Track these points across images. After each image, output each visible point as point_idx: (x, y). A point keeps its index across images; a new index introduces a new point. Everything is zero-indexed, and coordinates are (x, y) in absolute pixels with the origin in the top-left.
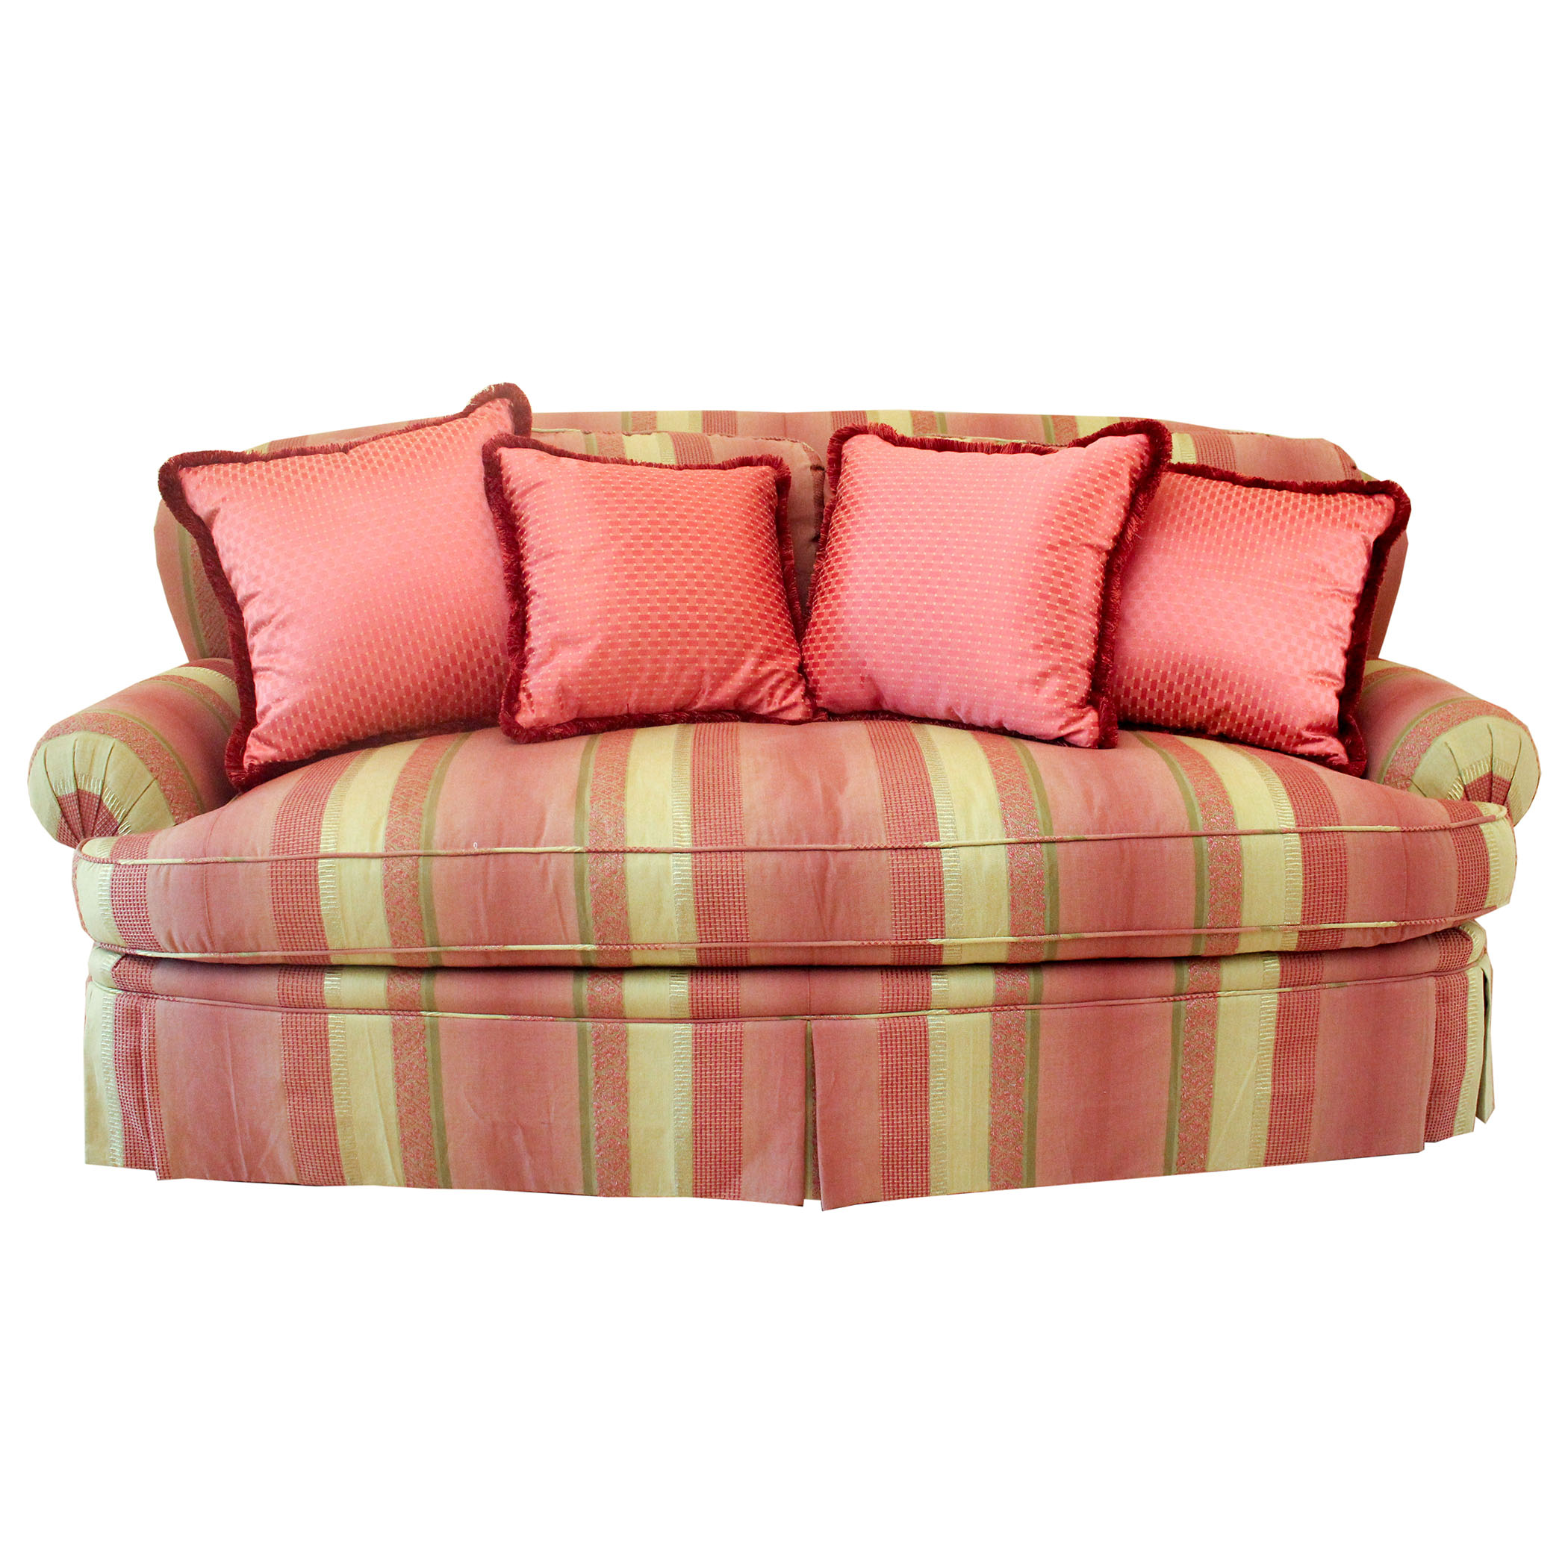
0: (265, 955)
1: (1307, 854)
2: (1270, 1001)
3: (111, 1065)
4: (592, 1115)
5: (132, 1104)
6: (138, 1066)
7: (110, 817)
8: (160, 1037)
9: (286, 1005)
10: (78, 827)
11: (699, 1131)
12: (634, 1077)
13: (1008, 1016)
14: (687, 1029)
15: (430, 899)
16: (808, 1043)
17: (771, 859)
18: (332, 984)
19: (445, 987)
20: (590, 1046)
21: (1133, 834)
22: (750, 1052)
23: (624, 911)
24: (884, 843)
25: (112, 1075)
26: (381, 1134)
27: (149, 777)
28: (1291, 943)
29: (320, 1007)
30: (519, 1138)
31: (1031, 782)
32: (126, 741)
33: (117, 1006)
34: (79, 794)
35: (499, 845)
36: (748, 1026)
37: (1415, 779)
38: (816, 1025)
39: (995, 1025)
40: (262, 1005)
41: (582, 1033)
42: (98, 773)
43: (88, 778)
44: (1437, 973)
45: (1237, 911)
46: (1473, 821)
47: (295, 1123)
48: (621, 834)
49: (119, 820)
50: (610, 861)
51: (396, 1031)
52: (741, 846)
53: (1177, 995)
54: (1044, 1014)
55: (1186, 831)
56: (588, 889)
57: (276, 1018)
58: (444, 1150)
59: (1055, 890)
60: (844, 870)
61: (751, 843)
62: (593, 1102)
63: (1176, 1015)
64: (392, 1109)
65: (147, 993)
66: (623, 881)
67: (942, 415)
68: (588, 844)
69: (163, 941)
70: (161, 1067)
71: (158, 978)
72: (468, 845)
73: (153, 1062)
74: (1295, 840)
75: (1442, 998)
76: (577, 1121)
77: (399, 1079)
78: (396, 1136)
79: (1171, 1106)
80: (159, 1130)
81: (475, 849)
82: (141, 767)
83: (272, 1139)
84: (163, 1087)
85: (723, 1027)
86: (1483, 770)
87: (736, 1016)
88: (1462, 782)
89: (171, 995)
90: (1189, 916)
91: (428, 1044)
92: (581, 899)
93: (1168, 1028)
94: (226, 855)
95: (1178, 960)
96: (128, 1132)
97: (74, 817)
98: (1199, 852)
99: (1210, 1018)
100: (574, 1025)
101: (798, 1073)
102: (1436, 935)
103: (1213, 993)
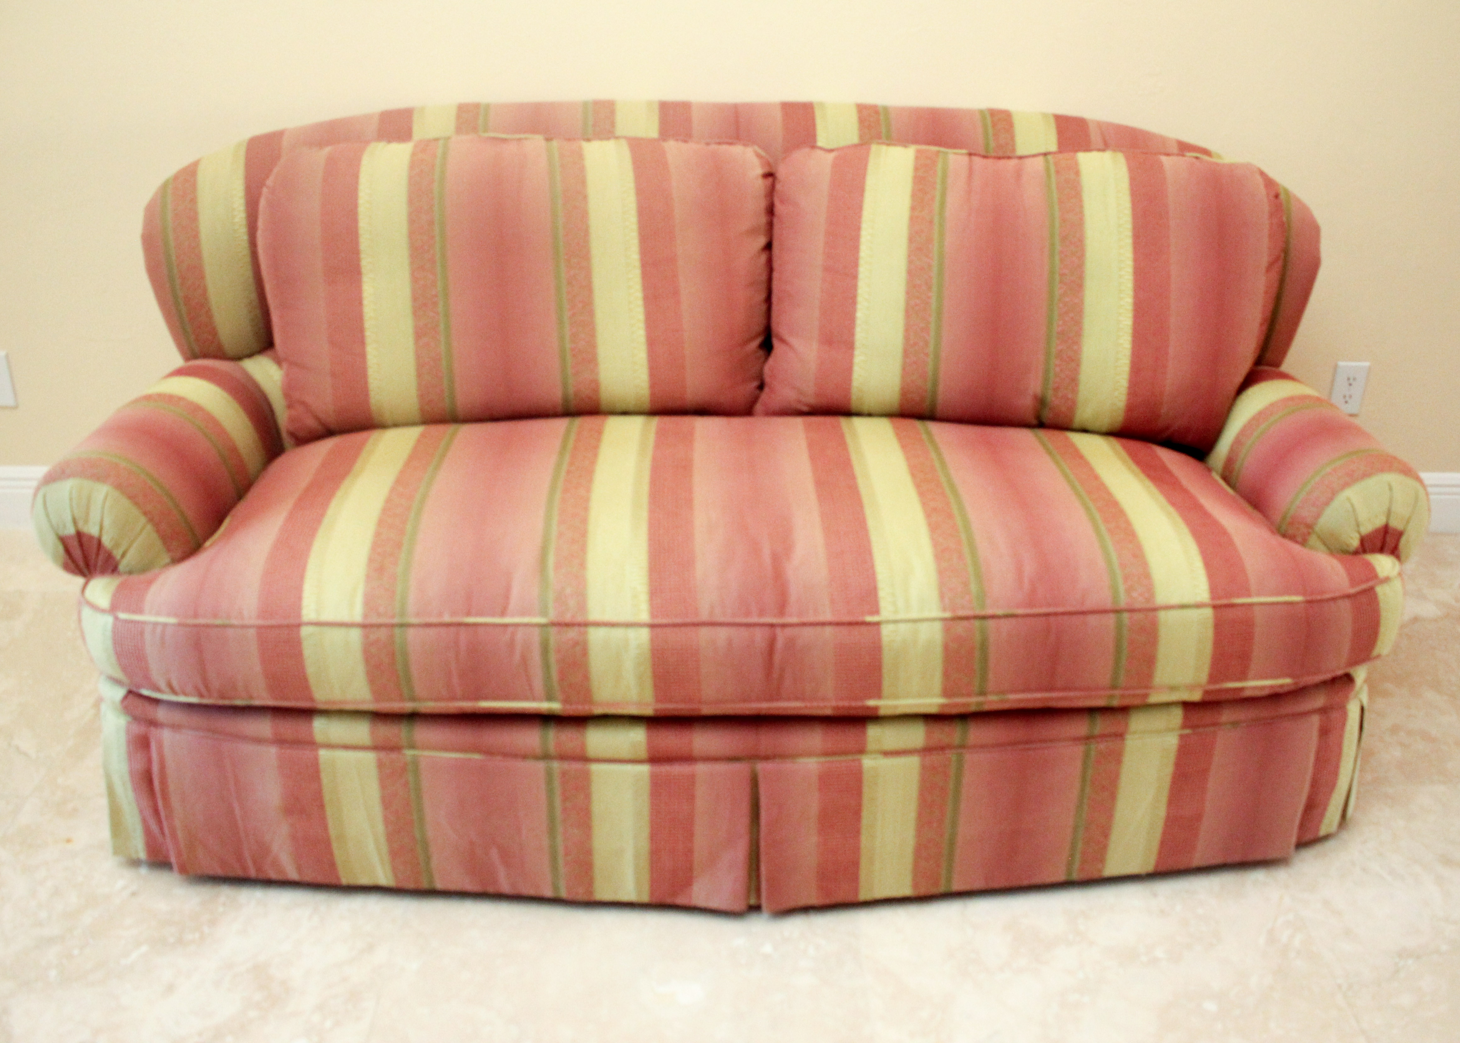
0: (257, 703)
1: (1218, 626)
2: (1172, 741)
3: (127, 778)
4: (559, 839)
5: (148, 813)
6: (150, 781)
7: (109, 557)
8: (170, 763)
9: (280, 741)
10: (81, 564)
11: (655, 854)
12: (598, 807)
13: (936, 758)
14: (645, 769)
15: (406, 665)
16: (754, 782)
17: (723, 634)
18: (320, 727)
19: (423, 733)
20: (557, 784)
21: (1060, 609)
22: (701, 792)
23: (586, 677)
24: (828, 617)
25: (129, 786)
26: (371, 847)
27: (143, 520)
28: (1196, 696)
29: (312, 744)
30: (494, 854)
31: (966, 550)
32: (119, 487)
33: (128, 731)
34: (79, 535)
35: (469, 614)
36: (701, 769)
37: (1317, 529)
38: (761, 767)
39: (923, 767)
40: (259, 741)
41: (549, 774)
42: (95, 516)
43: (86, 521)
44: (1323, 711)
45: (1150, 676)
46: (1370, 584)
47: (294, 838)
48: (582, 606)
49: (118, 557)
50: (572, 634)
51: (380, 765)
52: (695, 620)
53: (1088, 739)
54: (968, 757)
55: (1109, 606)
56: (553, 658)
57: (273, 751)
58: (428, 858)
59: (985, 659)
60: (791, 643)
61: (704, 617)
62: (560, 828)
63: (1087, 755)
64: (380, 828)
65: (153, 723)
66: (585, 652)
67: (886, 109)
68: (552, 615)
69: (163, 685)
70: (172, 787)
71: (161, 714)
72: (440, 614)
73: (163, 782)
74: (1208, 612)
75: (1324, 732)
76: (546, 842)
77: (386, 802)
78: (385, 848)
79: (1075, 829)
80: (174, 835)
81: (447, 619)
82: (135, 512)
83: (275, 848)
84: (175, 801)
85: (677, 769)
86: (1379, 522)
87: (688, 759)
88: (1359, 532)
89: (175, 727)
90: (1104, 678)
91: (411, 778)
92: (546, 666)
93: (1079, 764)
94: (215, 616)
95: (1091, 711)
96: (148, 832)
97: (77, 553)
98: (1119, 627)
99: (1116, 757)
100: (541, 765)
101: (745, 807)
102: (1324, 683)
103: (1120, 736)
